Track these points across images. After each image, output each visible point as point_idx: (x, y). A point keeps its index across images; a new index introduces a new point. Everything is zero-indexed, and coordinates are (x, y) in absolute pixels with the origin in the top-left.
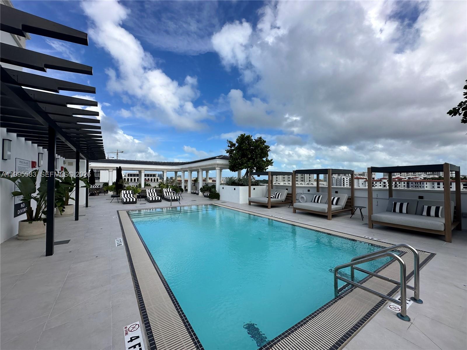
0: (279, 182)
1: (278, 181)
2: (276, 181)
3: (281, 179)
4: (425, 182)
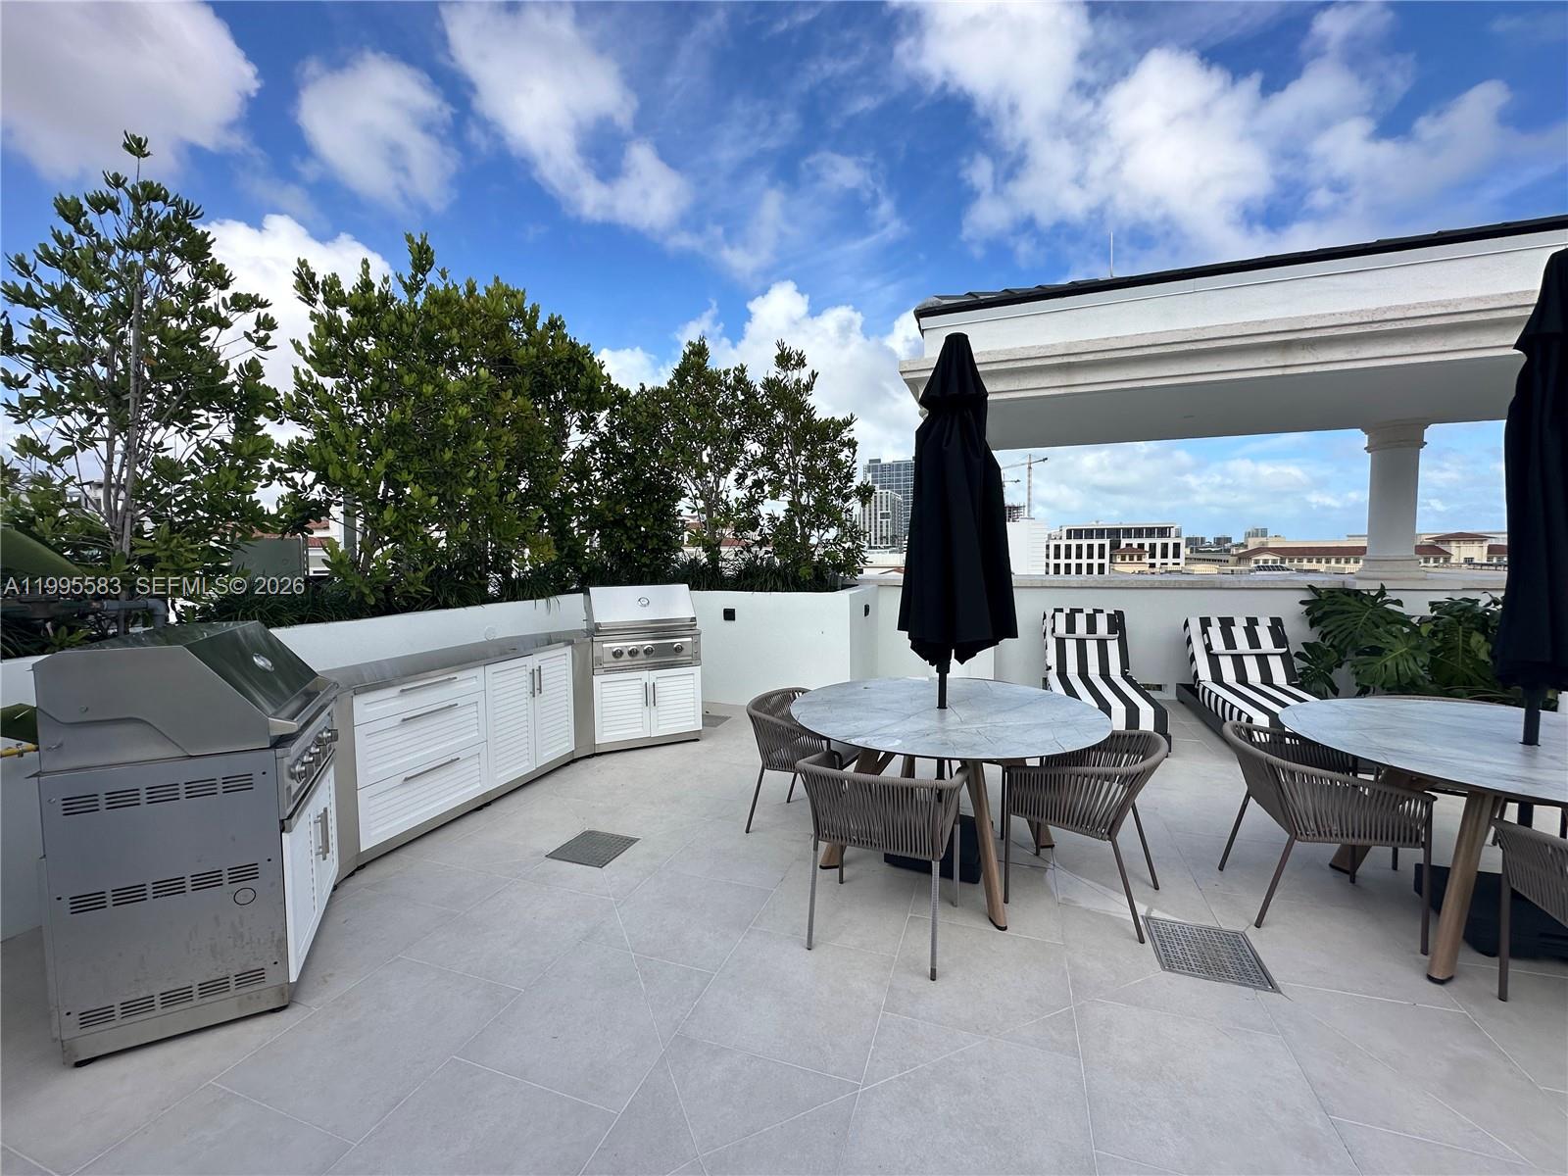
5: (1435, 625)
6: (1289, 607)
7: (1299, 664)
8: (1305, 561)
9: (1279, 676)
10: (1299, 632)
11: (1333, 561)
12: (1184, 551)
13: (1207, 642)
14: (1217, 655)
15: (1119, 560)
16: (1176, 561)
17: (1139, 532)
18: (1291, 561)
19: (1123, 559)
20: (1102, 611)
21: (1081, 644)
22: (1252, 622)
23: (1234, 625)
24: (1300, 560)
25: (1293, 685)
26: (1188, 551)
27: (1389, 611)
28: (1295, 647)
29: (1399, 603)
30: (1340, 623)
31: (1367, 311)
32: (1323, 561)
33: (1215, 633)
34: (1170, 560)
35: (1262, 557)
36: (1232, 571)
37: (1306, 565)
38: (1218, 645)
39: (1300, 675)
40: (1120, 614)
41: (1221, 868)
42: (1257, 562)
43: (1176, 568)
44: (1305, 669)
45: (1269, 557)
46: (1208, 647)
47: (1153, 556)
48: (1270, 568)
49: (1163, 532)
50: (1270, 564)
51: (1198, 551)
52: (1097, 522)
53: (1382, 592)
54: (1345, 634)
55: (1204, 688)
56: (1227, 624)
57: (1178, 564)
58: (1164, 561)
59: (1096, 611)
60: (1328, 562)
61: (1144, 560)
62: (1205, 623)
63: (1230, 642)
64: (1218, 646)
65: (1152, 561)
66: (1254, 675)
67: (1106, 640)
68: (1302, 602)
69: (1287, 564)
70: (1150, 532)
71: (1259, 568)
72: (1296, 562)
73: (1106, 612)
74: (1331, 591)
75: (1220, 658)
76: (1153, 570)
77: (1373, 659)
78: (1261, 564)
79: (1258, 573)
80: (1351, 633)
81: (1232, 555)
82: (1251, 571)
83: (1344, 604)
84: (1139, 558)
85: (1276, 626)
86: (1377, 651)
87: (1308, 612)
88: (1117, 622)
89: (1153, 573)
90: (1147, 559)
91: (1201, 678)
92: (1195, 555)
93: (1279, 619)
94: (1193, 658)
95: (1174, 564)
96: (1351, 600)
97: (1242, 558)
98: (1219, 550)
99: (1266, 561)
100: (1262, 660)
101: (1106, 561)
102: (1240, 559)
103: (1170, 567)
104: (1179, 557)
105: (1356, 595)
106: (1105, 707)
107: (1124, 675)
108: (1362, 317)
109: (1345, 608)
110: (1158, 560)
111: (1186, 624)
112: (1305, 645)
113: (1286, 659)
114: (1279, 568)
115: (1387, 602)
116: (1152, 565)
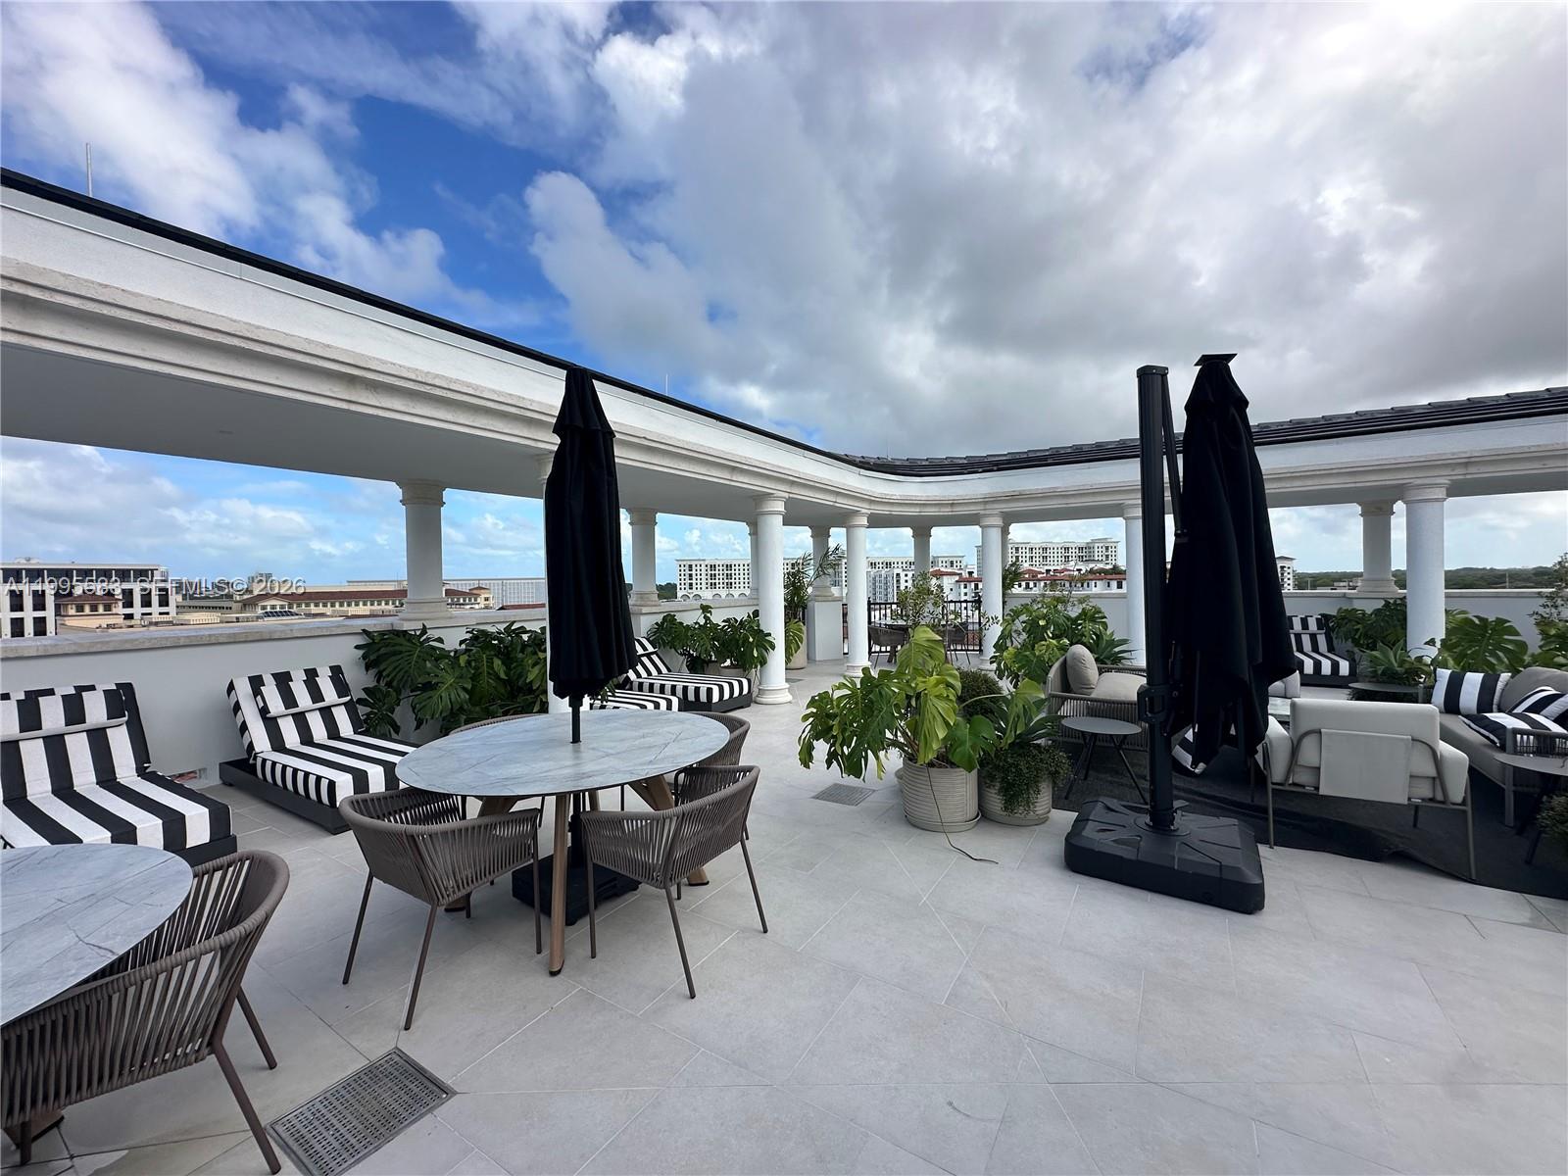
0: (698, 592)
1: (694, 586)
2: (687, 586)
3: (704, 582)
4: (1092, 580)
5: (469, 656)
6: (346, 653)
7: (362, 710)
8: (312, 605)
9: (345, 727)
10: (358, 679)
11: (337, 604)
12: (175, 599)
13: (261, 704)
14: (275, 719)
15: (72, 611)
16: (164, 609)
17: (105, 574)
18: (299, 605)
19: (80, 608)
20: (92, 688)
21: (56, 747)
22: (311, 675)
23: (292, 680)
24: (307, 605)
25: (360, 733)
26: (180, 598)
27: (434, 648)
28: (357, 694)
29: (440, 640)
30: (397, 663)
31: (421, 371)
32: (329, 605)
33: (271, 692)
34: (155, 608)
35: (269, 603)
36: (237, 618)
37: (313, 609)
38: (276, 705)
39: (365, 721)
40: (127, 689)
41: (345, 982)
42: (264, 608)
43: (165, 618)
44: (368, 715)
45: (278, 603)
46: (264, 712)
47: (129, 604)
48: (277, 614)
49: (142, 574)
50: (278, 609)
51: (192, 598)
52: (29, 560)
53: (424, 630)
54: (401, 673)
55: (264, 761)
56: (283, 680)
57: (167, 613)
58: (147, 610)
59: (80, 689)
60: (333, 605)
61: (114, 611)
62: (256, 683)
63: (289, 700)
64: (277, 707)
65: (128, 611)
66: (319, 732)
67: (104, 729)
68: (357, 647)
69: (295, 609)
70: (123, 575)
71: (267, 614)
72: (303, 607)
73: (100, 688)
74: (382, 633)
75: (279, 720)
76: (128, 623)
77: (430, 693)
78: (269, 610)
79: (266, 619)
80: (406, 672)
81: (236, 602)
82: (258, 618)
83: (395, 645)
84: (108, 608)
85: (336, 673)
86: (428, 687)
87: (364, 657)
88: (122, 701)
89: (132, 627)
90: (119, 609)
91: (257, 750)
92: (189, 602)
93: (339, 667)
94: (244, 728)
95: (160, 614)
96: (401, 640)
97: (246, 605)
98: (218, 599)
99: (273, 607)
100: (327, 714)
101: (49, 613)
102: (245, 605)
103: (156, 617)
104: (167, 605)
105: (404, 636)
106: (124, 833)
107: (142, 772)
108: (417, 376)
109: (397, 648)
110: (137, 610)
111: (231, 688)
112: (365, 690)
113: (350, 707)
114: (287, 614)
115: (428, 639)
116: (129, 617)
